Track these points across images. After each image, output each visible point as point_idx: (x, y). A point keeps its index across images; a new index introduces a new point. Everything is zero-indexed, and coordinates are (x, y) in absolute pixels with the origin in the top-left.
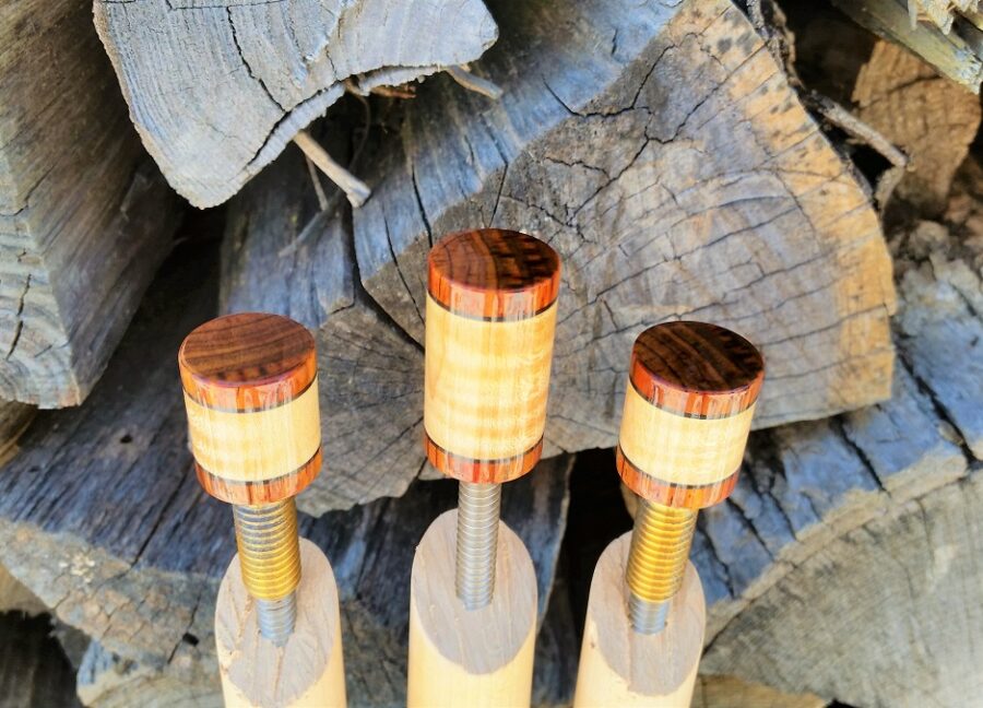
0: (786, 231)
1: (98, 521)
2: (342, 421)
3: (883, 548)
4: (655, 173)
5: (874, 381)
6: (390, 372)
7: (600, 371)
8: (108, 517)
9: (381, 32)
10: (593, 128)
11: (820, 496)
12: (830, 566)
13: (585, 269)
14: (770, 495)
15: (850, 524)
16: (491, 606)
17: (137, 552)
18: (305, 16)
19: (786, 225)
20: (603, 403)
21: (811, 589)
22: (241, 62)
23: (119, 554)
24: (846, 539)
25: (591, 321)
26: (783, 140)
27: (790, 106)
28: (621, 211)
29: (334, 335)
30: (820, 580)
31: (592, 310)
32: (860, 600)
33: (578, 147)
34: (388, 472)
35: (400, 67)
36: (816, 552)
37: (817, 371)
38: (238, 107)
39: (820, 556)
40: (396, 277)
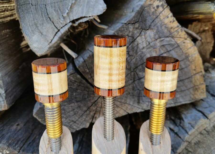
0: (176, 52)
1: (10, 142)
2: (72, 106)
3: (210, 136)
4: (145, 38)
5: (202, 92)
6: (84, 91)
7: (136, 90)
8: (13, 141)
9: (80, 9)
10: (130, 26)
11: (193, 123)
12: (198, 142)
13: (130, 63)
14: (180, 126)
15: (201, 129)
16: (114, 140)
17: (19, 149)
18: (63, 5)
19: (176, 51)
20: (137, 99)
21: (193, 149)
22: (48, 17)
23: (15, 149)
24: (201, 133)
25: (132, 76)
26: (173, 29)
27: (174, 21)
28: (138, 47)
29: (70, 81)
30: (196, 146)
31: (132, 73)
32: (206, 151)
33: (127, 31)
34: (84, 121)
35: (85, 17)
36: (194, 138)
37: (188, 90)
38: (48, 29)
39: (195, 139)
40: (85, 65)
